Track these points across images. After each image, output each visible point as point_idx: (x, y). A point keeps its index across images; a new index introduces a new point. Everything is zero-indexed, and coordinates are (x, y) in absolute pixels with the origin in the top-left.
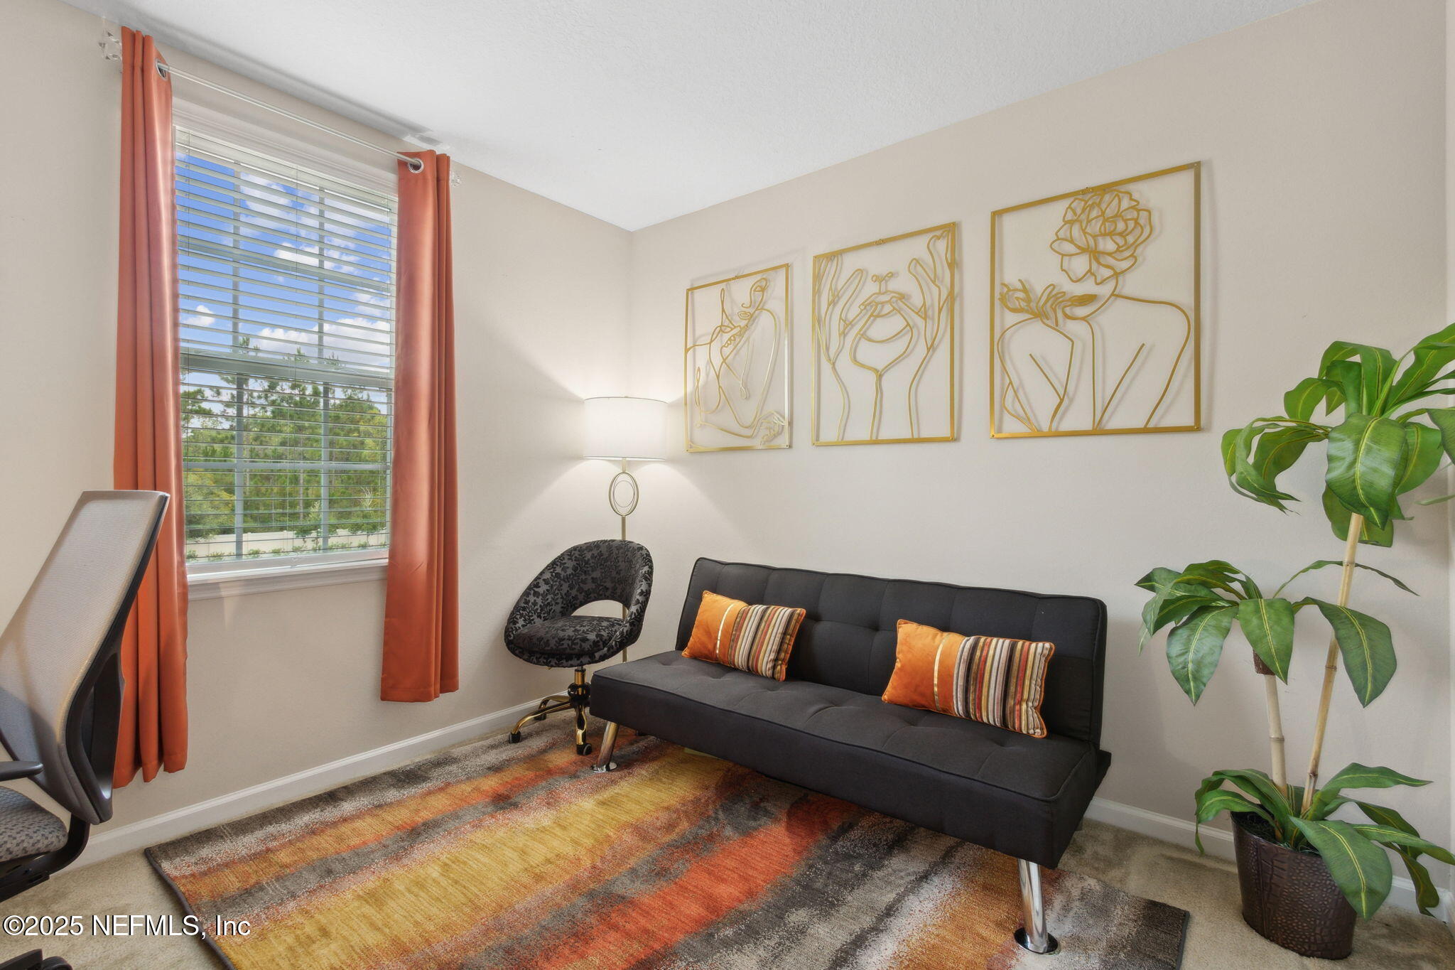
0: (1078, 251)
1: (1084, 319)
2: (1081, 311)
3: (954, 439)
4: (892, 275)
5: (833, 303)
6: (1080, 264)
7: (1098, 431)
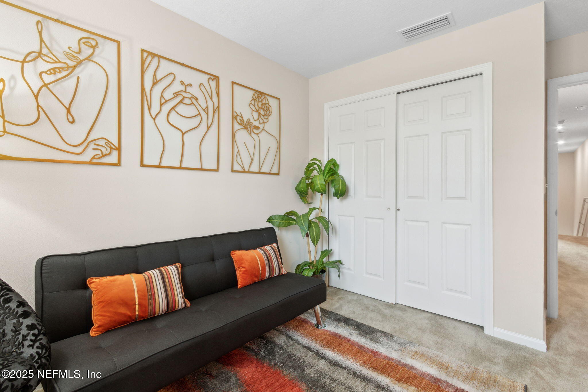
0: (256, 111)
1: (257, 134)
2: (256, 131)
3: (217, 170)
4: (190, 85)
5: (155, 83)
6: (256, 115)
7: (259, 173)
